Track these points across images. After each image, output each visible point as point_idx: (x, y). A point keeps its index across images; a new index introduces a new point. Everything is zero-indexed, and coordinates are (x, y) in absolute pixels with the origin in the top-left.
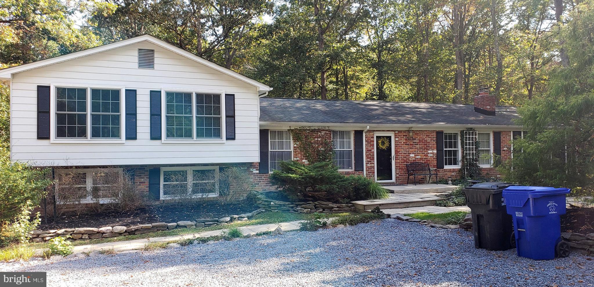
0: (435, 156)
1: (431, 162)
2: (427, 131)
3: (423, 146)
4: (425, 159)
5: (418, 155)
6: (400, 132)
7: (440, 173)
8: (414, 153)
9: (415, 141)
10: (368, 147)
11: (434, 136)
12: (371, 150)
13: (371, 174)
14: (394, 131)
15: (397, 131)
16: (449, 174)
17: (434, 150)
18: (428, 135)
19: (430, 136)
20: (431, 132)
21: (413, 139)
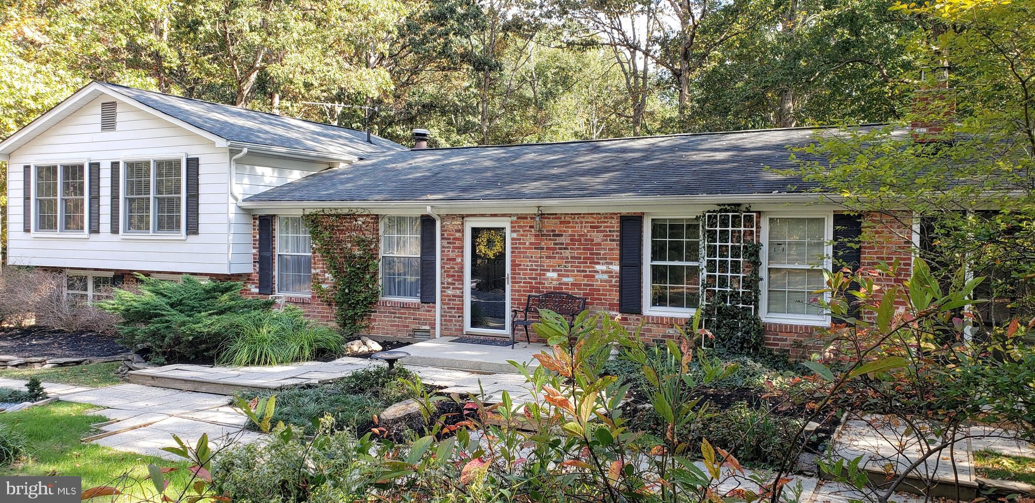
0: (614, 280)
1: (603, 295)
2: (595, 216)
3: (580, 254)
4: (585, 285)
5: (568, 276)
6: (521, 217)
7: (630, 324)
8: (558, 271)
9: (559, 240)
10: (449, 251)
11: (613, 227)
12: (454, 260)
13: (453, 311)
14: (510, 215)
15: (514, 215)
16: (658, 332)
17: (611, 263)
18: (596, 224)
19: (602, 229)
20: (605, 218)
21: (554, 235)
